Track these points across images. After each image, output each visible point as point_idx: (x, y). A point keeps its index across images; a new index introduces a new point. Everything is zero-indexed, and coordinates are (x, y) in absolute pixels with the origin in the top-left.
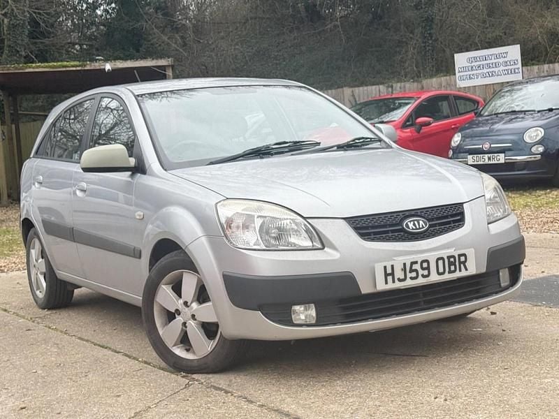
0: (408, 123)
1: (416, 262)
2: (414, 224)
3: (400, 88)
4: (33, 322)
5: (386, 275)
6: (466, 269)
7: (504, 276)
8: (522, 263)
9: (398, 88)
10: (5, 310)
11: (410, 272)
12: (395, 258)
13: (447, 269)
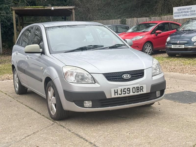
0: (153, 32)
1: (125, 89)
2: (126, 76)
3: (154, 19)
4: (13, 99)
5: (115, 93)
6: (143, 91)
7: (158, 93)
8: (165, 89)
9: (153, 19)
10: (6, 94)
11: (123, 92)
12: (118, 87)
13: (136, 91)
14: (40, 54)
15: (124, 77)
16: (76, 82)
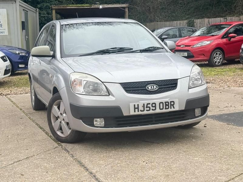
0: (225, 36)
1: (150, 104)
2: (151, 87)
4: (26, 115)
5: (135, 108)
6: (174, 108)
7: (198, 111)
8: (208, 106)
9: (229, 20)
10: (21, 109)
11: (146, 108)
12: (140, 101)
13: (164, 107)
14: (52, 58)
15: (148, 88)
16: (85, 94)
